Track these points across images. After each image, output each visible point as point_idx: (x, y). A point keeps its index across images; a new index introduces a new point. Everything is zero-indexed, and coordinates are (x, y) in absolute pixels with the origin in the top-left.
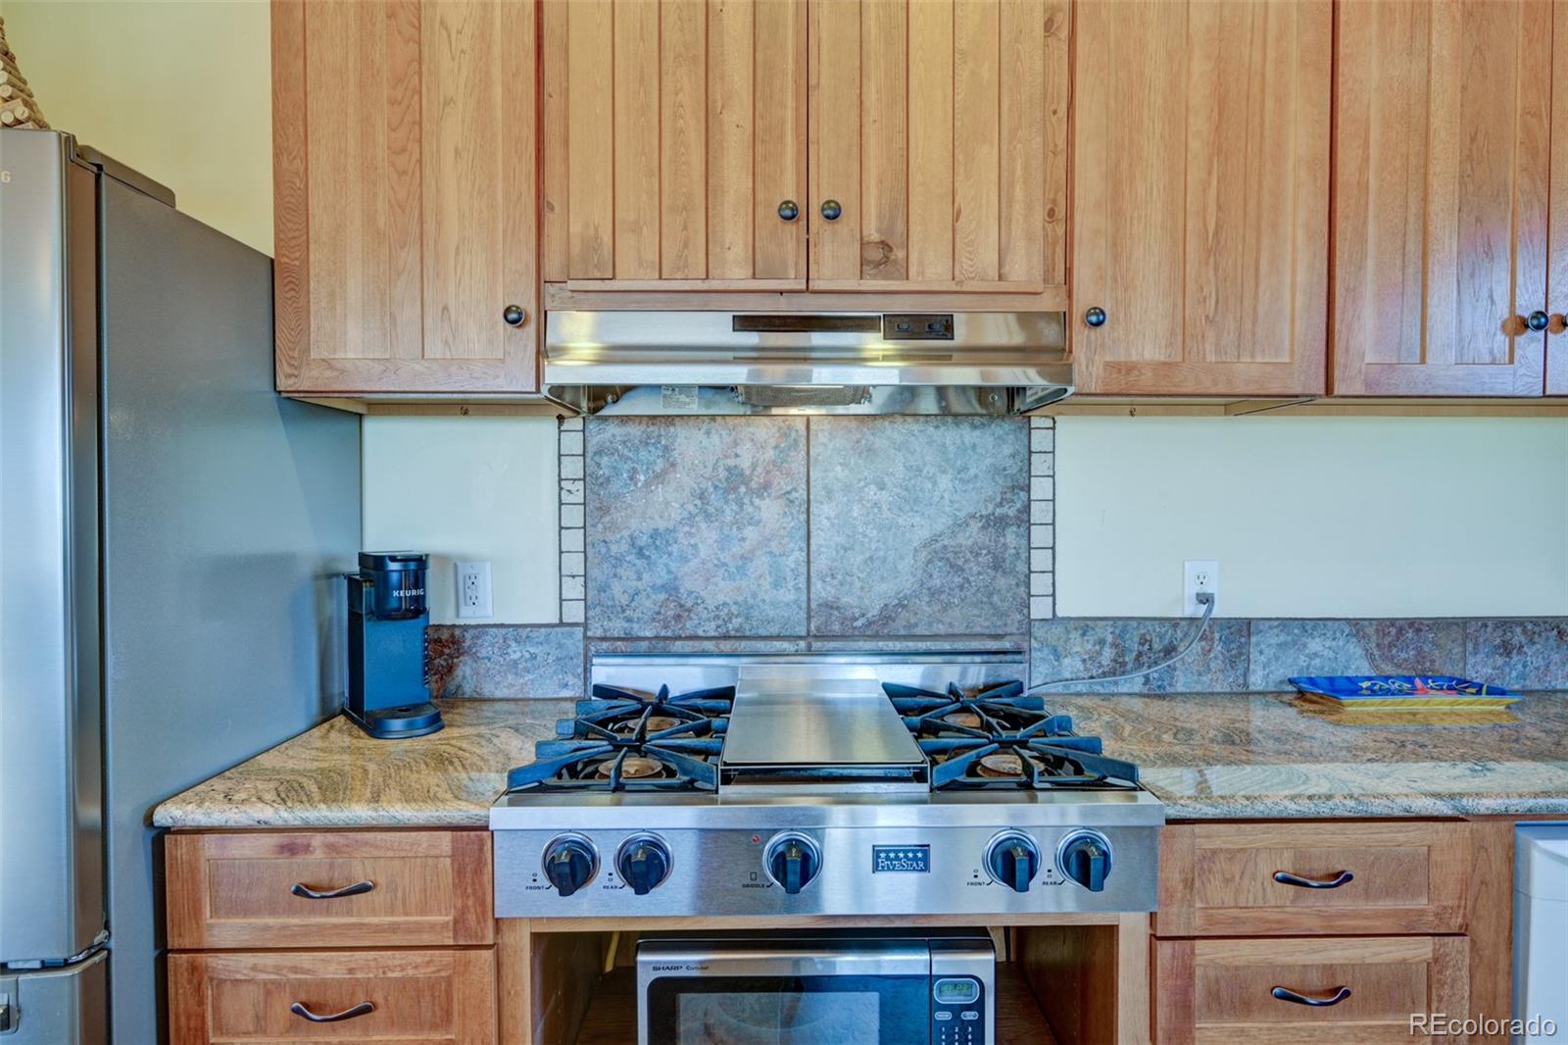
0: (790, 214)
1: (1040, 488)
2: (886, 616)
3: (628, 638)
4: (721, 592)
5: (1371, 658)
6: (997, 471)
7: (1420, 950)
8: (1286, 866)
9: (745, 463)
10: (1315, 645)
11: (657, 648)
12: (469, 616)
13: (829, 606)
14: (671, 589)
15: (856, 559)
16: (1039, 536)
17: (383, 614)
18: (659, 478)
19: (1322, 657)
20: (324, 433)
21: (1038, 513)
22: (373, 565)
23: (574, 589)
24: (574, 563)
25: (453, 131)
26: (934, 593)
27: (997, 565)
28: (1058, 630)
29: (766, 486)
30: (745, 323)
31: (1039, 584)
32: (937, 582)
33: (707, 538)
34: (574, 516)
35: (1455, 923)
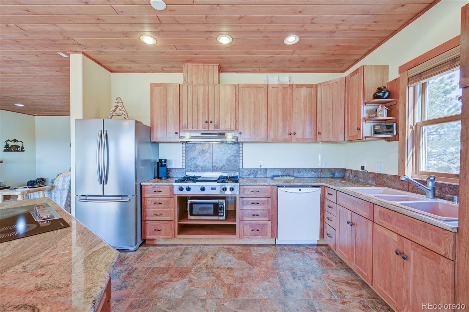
0: (207, 122)
1: (241, 152)
2: (222, 168)
3: (190, 170)
4: (202, 164)
5: (282, 173)
6: (235, 150)
7: (266, 199)
8: (253, 190)
9: (205, 149)
10: (275, 171)
11: (194, 171)
12: (171, 167)
13: (215, 166)
14: (196, 164)
15: (218, 160)
16: (241, 158)
17: (162, 166)
18: (194, 151)
19: (275, 173)
20: (155, 144)
21: (241, 155)
22: (161, 161)
23: (184, 164)
24: (184, 161)
25: (170, 113)
26: (228, 165)
27: (235, 161)
28: (243, 169)
29: (207, 152)
30: (202, 134)
31: (241, 164)
32: (228, 163)
33: (200, 158)
34: (184, 155)
35: (270, 196)
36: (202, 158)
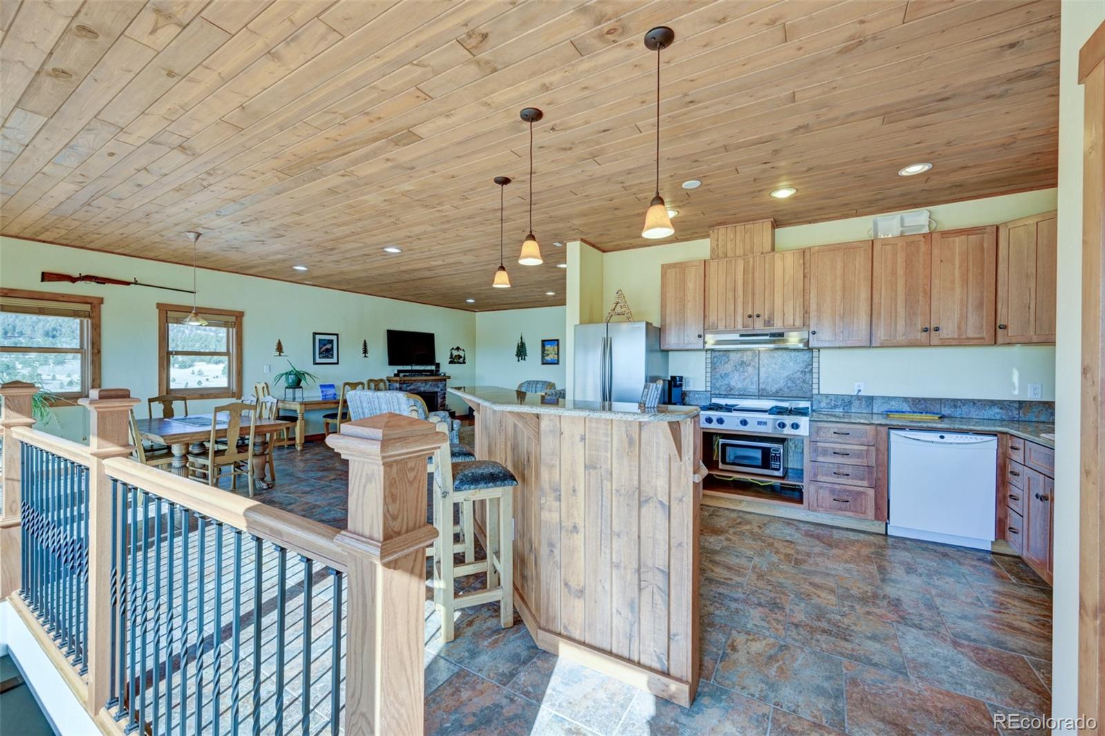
0: (750, 316)
1: (815, 365)
2: (777, 392)
3: (720, 394)
4: (739, 385)
5: (910, 407)
6: (803, 361)
7: (865, 448)
8: (836, 430)
9: (745, 360)
10: (893, 403)
11: (726, 396)
12: (688, 389)
13: (763, 389)
14: (729, 385)
15: (770, 380)
16: (815, 376)
17: (676, 386)
18: (726, 363)
19: (894, 405)
20: (664, 353)
21: (815, 370)
22: (673, 378)
23: (709, 384)
24: (709, 379)
25: (690, 305)
26: (788, 388)
27: (804, 381)
28: (819, 397)
29: (750, 364)
30: (741, 336)
31: (815, 386)
32: (789, 385)
33: (736, 375)
34: (709, 370)
35: (872, 444)
36: (740, 376)
